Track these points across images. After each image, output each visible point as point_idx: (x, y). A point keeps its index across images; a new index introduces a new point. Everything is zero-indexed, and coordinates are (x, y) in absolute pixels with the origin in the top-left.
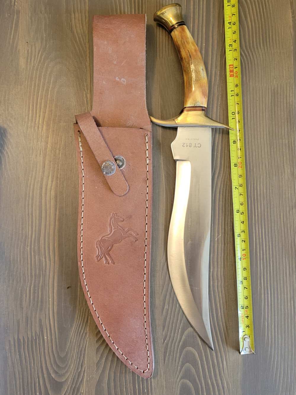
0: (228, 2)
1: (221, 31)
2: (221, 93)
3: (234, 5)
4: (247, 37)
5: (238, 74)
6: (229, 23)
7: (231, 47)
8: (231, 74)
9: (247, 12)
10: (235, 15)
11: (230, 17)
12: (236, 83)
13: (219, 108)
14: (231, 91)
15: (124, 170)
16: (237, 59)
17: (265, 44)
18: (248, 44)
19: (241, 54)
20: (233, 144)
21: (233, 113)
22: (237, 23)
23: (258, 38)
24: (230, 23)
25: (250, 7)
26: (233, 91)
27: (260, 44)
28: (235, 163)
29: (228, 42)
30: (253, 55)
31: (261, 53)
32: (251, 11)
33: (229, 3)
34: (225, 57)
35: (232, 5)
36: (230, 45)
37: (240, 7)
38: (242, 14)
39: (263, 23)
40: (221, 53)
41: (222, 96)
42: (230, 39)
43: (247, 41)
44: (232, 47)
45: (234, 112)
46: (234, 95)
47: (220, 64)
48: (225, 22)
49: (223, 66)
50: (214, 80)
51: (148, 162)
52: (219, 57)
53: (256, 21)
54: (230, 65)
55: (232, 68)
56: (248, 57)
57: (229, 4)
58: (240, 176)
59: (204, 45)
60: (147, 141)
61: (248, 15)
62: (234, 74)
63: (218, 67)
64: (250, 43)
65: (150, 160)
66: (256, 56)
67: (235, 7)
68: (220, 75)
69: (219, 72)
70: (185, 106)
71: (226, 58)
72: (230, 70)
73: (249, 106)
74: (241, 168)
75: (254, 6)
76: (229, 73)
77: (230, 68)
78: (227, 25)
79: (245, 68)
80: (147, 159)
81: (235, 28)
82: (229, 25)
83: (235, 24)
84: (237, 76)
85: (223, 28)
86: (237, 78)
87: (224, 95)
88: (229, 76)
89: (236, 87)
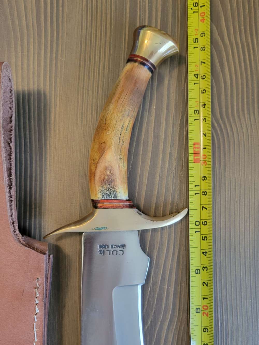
0: (194, 42)
1: (183, 86)
2: (178, 187)
3: (204, 47)
4: (223, 97)
5: (206, 159)
6: (195, 75)
7: (196, 114)
8: (195, 157)
9: (225, 59)
10: (205, 63)
11: (198, 67)
12: (203, 174)
14: (196, 186)
16: (207, 135)
17: (251, 110)
18: (224, 110)
19: (213, 127)
20: (195, 274)
21: (197, 223)
22: (209, 77)
23: (240, 100)
24: (196, 76)
25: (229, 52)
26: (199, 186)
27: (243, 110)
28: (198, 307)
29: (192, 105)
30: (231, 127)
31: (244, 126)
32: (231, 57)
33: (196, 43)
34: (187, 128)
35: (200, 47)
36: (195, 110)
37: (214, 51)
38: (217, 61)
39: (249, 76)
40: (181, 121)
41: (180, 192)
42: (196, 102)
43: (223, 104)
44: (198, 114)
45: (199, 222)
46: (199, 192)
47: (179, 138)
48: (189, 75)
49: (184, 144)
50: (169, 166)
52: (177, 128)
53: (239, 74)
54: (194, 144)
55: (198, 148)
56: (224, 130)
57: (196, 45)
58: (205, 330)
59: (155, 107)
61: (226, 63)
62: (202, 159)
63: (175, 145)
64: (227, 109)
66: (237, 130)
67: (206, 51)
68: (179, 159)
69: (177, 153)
71: (189, 131)
72: (194, 151)
73: (223, 210)
74: (207, 315)
75: (235, 50)
76: (193, 157)
77: (194, 148)
78: (191, 78)
79: (219, 148)
81: (206, 84)
82: (195, 79)
83: (204, 77)
84: (206, 162)
85: (185, 82)
86: (206, 165)
87: (184, 191)
88: (193, 161)
89: (204, 180)
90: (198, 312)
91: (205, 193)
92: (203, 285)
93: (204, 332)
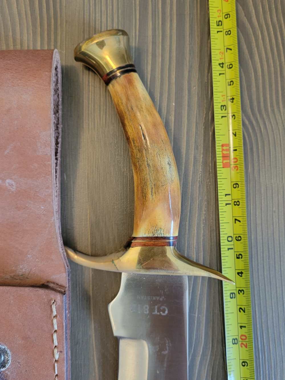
0: (217, 25)
1: (206, 78)
2: (206, 198)
3: (230, 31)
4: (254, 89)
5: (237, 163)
6: (220, 64)
7: (223, 110)
8: (225, 161)
9: (254, 44)
10: (231, 49)
11: (223, 54)
12: (235, 180)
13: (202, 226)
14: (226, 195)
15: (9, 374)
16: (237, 134)
18: (255, 104)
19: (244, 124)
20: (229, 299)
21: (230, 239)
22: (236, 65)
23: (274, 92)
24: (222, 65)
25: (259, 36)
26: (229, 195)
27: (278, 104)
28: (235, 337)
29: (218, 100)
30: (265, 124)
31: (280, 122)
32: (261, 41)
33: (220, 27)
34: (212, 128)
35: (225, 31)
36: (222, 106)
37: (241, 34)
38: (245, 47)
40: (205, 120)
41: (208, 203)
42: (223, 96)
43: (254, 97)
44: (226, 110)
45: (231, 237)
46: (230, 202)
47: (204, 140)
48: (213, 64)
49: (210, 146)
50: (194, 173)
51: (57, 357)
52: (201, 127)
53: (271, 61)
54: (223, 146)
55: (227, 150)
56: (256, 128)
57: (220, 28)
58: (244, 364)
59: (174, 104)
60: (55, 313)
61: (256, 49)
62: (232, 163)
63: (199, 147)
64: (259, 102)
65: (61, 352)
66: (272, 127)
67: (231, 35)
68: (205, 163)
69: (203, 157)
70: (134, 235)
71: (216, 131)
72: (223, 154)
73: (259, 222)
74: (246, 347)
75: (266, 33)
76: (221, 161)
77: (223, 150)
78: (216, 68)
79: (252, 149)
80: (56, 351)
81: (233, 74)
82: (220, 68)
83: (231, 66)
84: (237, 167)
85: (208, 73)
86: (237, 170)
87: (213, 202)
88: (221, 166)
89: (236, 188)
90: (235, 343)
91: (238, 203)
92: (240, 311)
93: (244, 366)
